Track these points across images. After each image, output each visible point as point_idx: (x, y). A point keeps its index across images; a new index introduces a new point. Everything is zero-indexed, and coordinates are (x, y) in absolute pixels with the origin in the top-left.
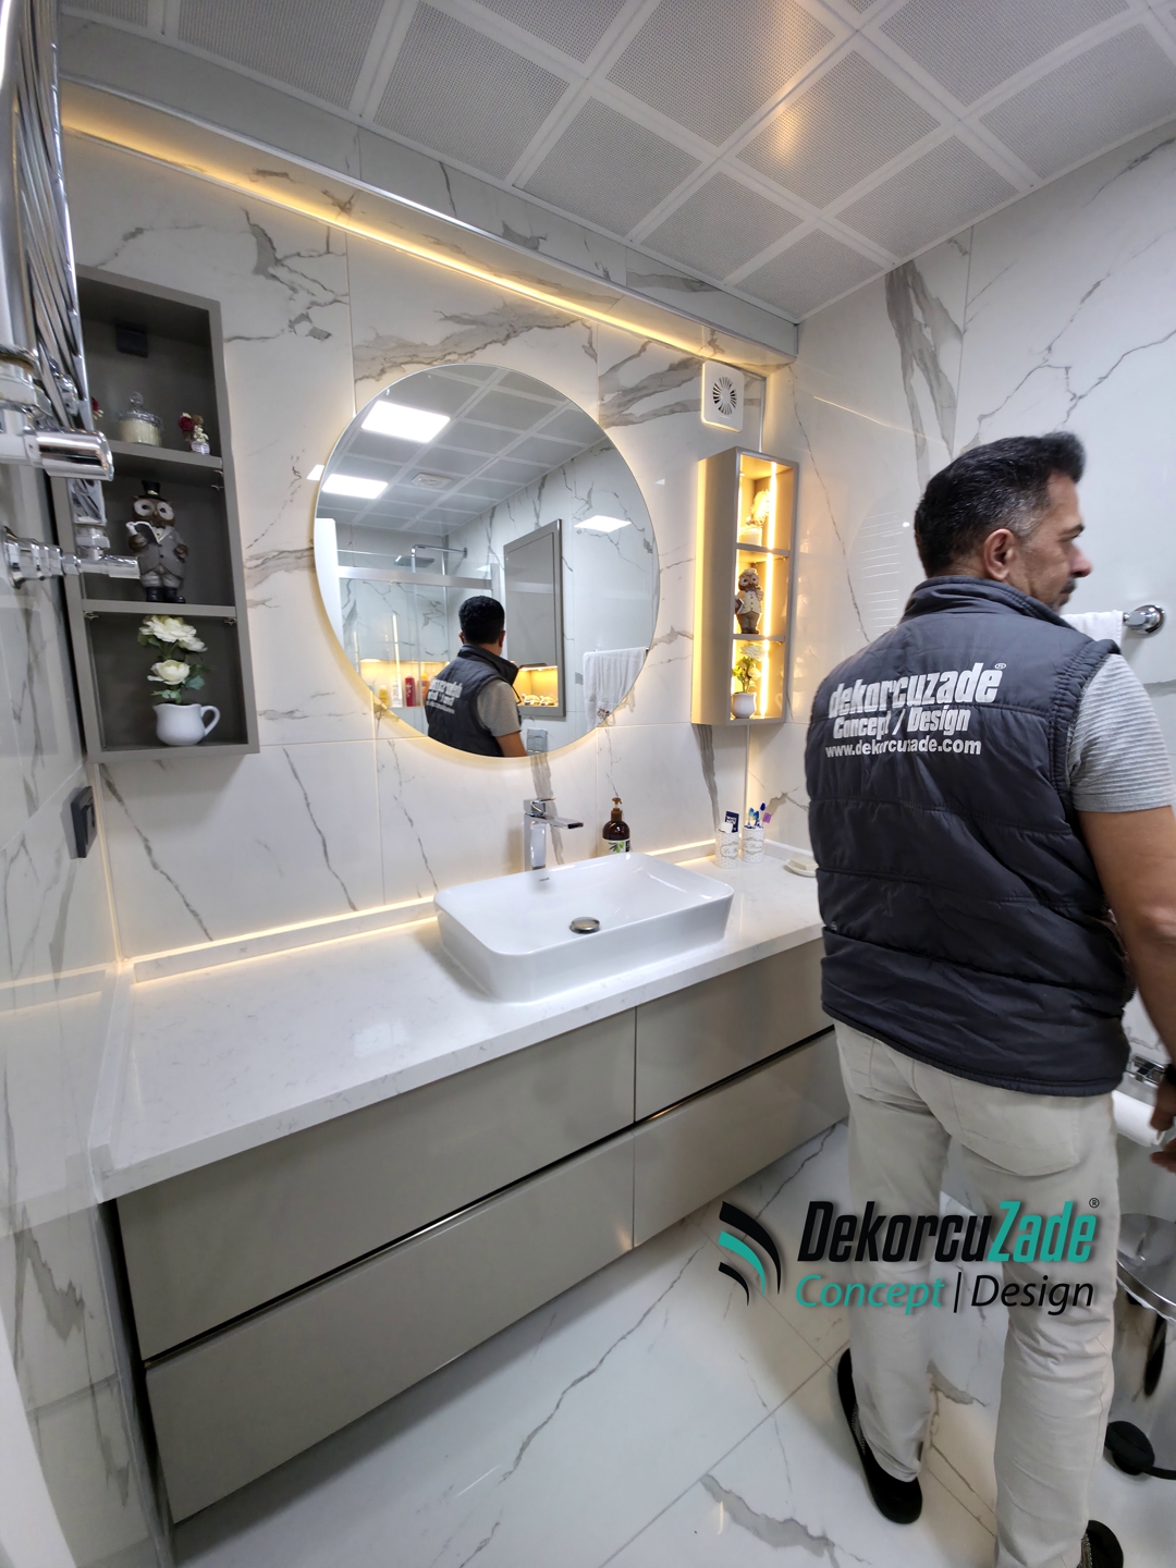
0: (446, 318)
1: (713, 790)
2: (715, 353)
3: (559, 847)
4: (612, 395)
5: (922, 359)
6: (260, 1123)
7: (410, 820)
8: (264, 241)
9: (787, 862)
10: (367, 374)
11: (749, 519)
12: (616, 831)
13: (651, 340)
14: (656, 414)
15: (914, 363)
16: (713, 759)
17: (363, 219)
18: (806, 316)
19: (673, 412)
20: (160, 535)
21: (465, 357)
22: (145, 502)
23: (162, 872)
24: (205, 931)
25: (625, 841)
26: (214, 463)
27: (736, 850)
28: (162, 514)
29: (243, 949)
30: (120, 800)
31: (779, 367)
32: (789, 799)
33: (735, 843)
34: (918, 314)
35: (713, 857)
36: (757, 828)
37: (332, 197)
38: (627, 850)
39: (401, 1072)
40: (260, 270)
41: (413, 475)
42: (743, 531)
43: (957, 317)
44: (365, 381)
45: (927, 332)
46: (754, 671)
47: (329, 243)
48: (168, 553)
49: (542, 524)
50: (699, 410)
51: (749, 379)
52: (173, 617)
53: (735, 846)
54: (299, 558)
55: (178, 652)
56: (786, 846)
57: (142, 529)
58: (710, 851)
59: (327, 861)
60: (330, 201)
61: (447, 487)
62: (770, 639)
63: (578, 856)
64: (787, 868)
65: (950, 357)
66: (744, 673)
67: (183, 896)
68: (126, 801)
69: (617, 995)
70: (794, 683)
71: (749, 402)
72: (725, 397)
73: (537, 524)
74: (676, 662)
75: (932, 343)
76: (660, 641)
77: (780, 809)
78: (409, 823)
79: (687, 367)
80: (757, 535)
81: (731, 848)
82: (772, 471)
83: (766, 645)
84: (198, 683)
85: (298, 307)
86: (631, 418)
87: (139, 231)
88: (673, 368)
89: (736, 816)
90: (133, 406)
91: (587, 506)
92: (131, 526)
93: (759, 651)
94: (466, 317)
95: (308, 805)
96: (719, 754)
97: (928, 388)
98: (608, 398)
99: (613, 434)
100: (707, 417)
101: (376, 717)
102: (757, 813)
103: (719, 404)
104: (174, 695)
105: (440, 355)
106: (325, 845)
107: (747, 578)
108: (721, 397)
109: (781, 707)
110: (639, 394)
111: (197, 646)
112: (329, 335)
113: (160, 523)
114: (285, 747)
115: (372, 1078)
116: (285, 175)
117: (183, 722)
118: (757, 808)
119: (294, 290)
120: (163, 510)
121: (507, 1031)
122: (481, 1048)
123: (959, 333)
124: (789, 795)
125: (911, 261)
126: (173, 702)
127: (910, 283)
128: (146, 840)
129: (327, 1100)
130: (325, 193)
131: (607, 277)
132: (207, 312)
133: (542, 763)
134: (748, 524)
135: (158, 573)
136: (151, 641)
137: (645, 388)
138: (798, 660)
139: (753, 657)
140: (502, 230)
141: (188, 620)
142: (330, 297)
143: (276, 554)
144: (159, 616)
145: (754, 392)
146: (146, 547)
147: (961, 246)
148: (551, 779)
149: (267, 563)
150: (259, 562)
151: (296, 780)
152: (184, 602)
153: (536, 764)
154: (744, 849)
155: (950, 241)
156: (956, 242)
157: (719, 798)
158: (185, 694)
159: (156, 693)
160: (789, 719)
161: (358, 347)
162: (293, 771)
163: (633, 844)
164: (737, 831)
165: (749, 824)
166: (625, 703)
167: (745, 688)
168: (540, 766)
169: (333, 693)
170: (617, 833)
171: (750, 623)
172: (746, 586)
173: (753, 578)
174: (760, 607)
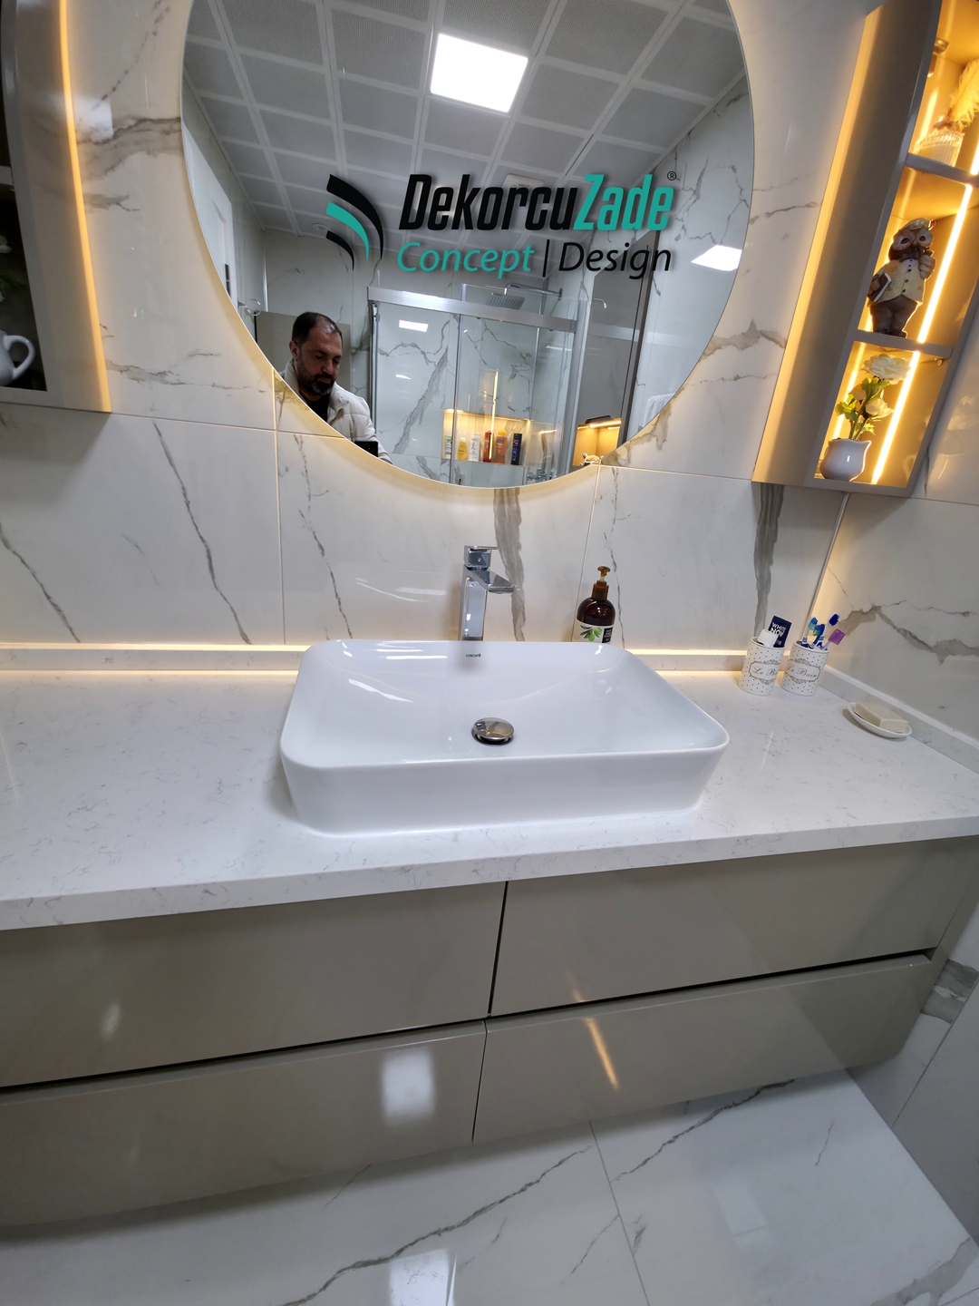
1: (764, 585)
3: (520, 619)
7: (321, 547)
9: (850, 706)
11: (943, 117)
12: (597, 613)
16: (775, 540)
23: (15, 553)
24: (71, 630)
25: (603, 628)
27: (773, 672)
32: (883, 616)
33: (773, 662)
35: (739, 673)
36: (817, 649)
38: (606, 640)
42: (924, 137)
46: (879, 407)
49: (638, 239)
53: (774, 666)
54: (167, 133)
58: (736, 664)
59: (213, 578)
62: (925, 349)
63: (545, 635)
64: (847, 714)
66: (859, 407)
67: (42, 586)
70: (945, 439)
76: (728, 343)
77: (862, 628)
78: (319, 551)
80: (953, 149)
81: (766, 668)
83: (916, 358)
89: (787, 625)
91: (694, 198)
93: (901, 367)
95: (188, 503)
96: (786, 534)
101: (277, 398)
102: (822, 628)
106: (209, 557)
107: (910, 235)
109: (908, 476)
114: (157, 421)
118: (823, 619)
122: (206, 891)
124: (884, 610)
133: (509, 502)
134: (940, 126)
138: (963, 400)
139: (883, 375)
143: (132, 122)
148: (521, 527)
151: (171, 469)
153: (502, 502)
154: (790, 674)
157: (770, 597)
160: (920, 492)
162: (167, 454)
163: (614, 635)
164: (782, 646)
165: (805, 639)
166: (651, 434)
167: (855, 433)
168: (506, 506)
169: (218, 355)
170: (596, 615)
171: (893, 317)
172: (905, 251)
173: (923, 238)
174: (920, 288)
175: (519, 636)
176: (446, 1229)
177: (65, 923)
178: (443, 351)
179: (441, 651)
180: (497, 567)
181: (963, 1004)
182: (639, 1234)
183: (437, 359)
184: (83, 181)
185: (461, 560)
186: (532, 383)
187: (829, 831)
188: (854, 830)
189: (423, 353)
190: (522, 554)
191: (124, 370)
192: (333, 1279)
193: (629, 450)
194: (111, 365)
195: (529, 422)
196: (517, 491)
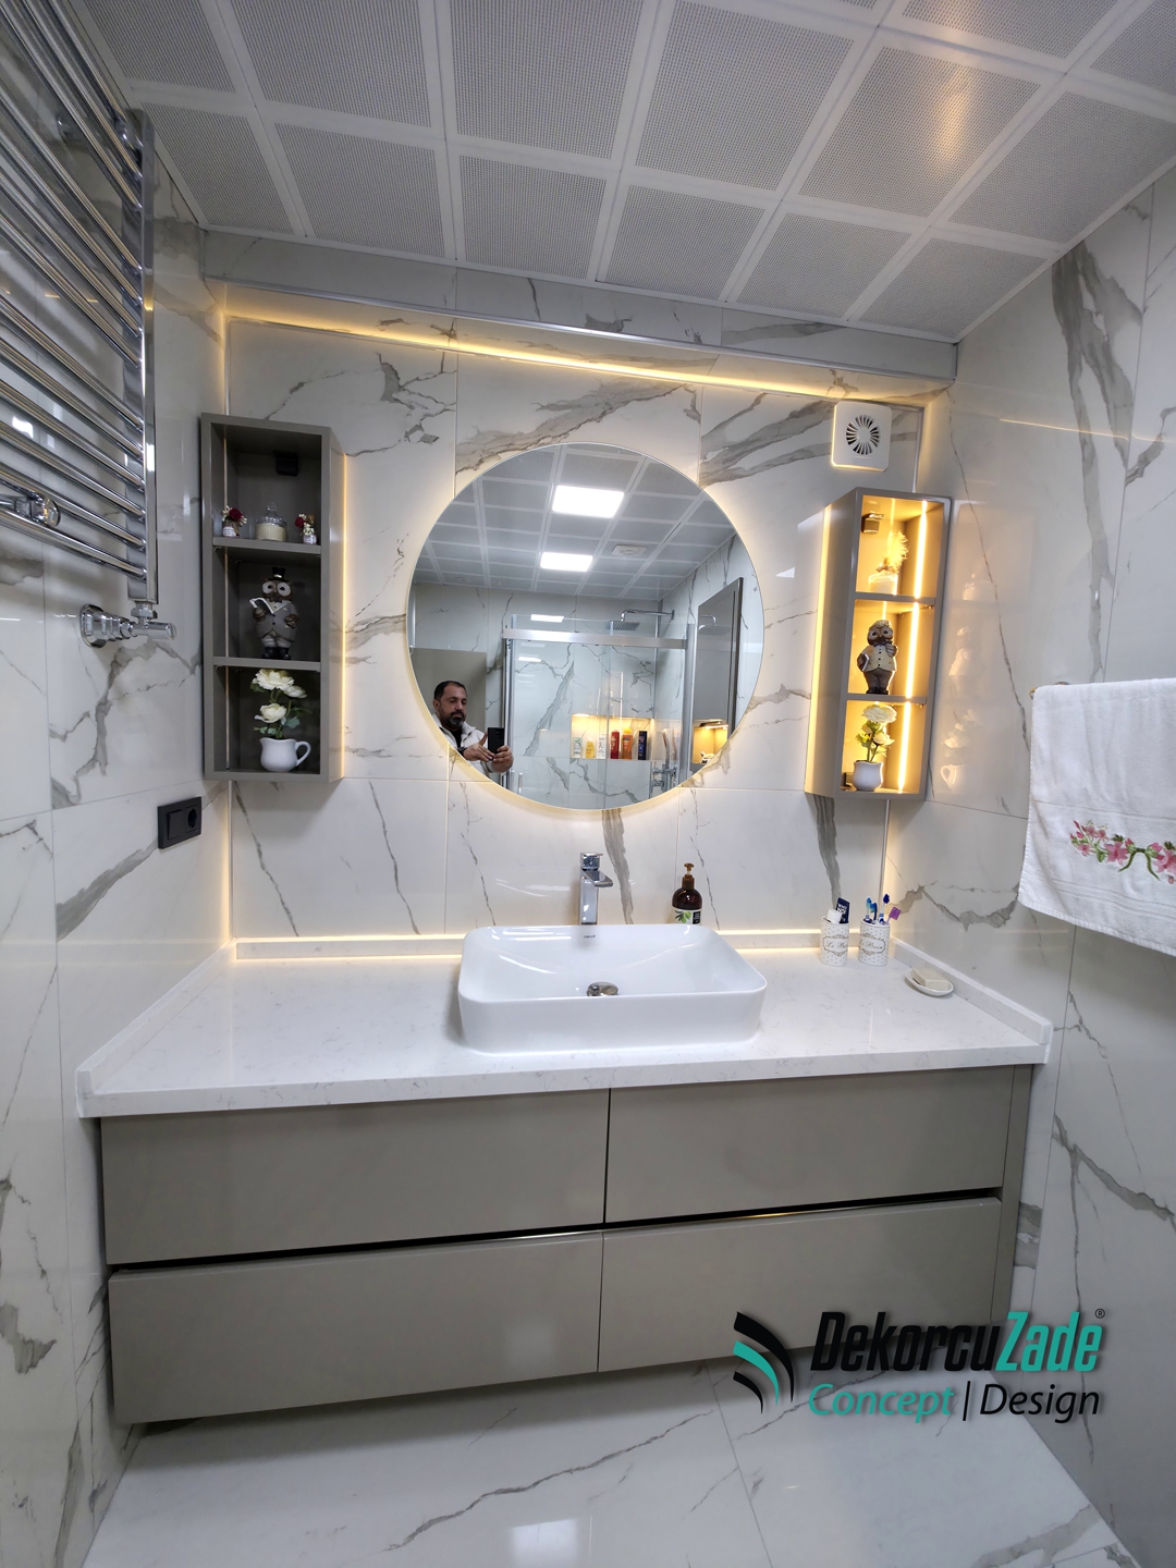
0: (543, 407)
1: (833, 872)
2: (847, 392)
3: (629, 907)
4: (716, 453)
5: (1093, 355)
6: (205, 1092)
7: (475, 858)
8: (391, 372)
9: (910, 973)
10: (466, 466)
11: (881, 565)
12: (687, 900)
13: (765, 393)
14: (769, 465)
15: (1083, 361)
16: (835, 835)
17: (467, 340)
18: (964, 333)
19: (792, 460)
20: (273, 607)
21: (559, 439)
22: (270, 583)
23: (267, 873)
24: (294, 927)
25: (692, 912)
26: (315, 550)
27: (842, 945)
28: (281, 592)
29: (318, 949)
30: (244, 811)
31: (935, 393)
34: (1089, 302)
36: (879, 924)
37: (437, 328)
38: (696, 921)
39: (331, 1084)
40: (387, 397)
41: (611, 547)
43: (1136, 296)
44: (464, 472)
45: (1099, 321)
46: (885, 738)
47: (443, 366)
48: (279, 621)
49: (728, 583)
50: (829, 454)
51: (898, 413)
52: (276, 670)
53: (841, 940)
54: (397, 622)
55: (279, 697)
56: (920, 953)
57: (260, 603)
58: (814, 941)
59: (397, 885)
60: (439, 332)
61: (646, 554)
62: (913, 701)
63: (648, 919)
64: (907, 981)
65: (1128, 346)
66: (868, 738)
67: (280, 895)
68: (247, 810)
69: (581, 1070)
71: (899, 437)
72: (863, 436)
73: (725, 583)
74: (786, 725)
75: (1105, 334)
76: (766, 700)
77: (916, 904)
78: (474, 861)
79: (817, 411)
80: (894, 585)
81: (836, 942)
82: (921, 510)
83: (908, 708)
84: (295, 722)
85: (414, 422)
86: (739, 472)
87: (301, 385)
88: (794, 415)
89: (848, 905)
90: (268, 514)
92: (253, 603)
94: (563, 403)
95: (385, 833)
96: (842, 831)
97: (1098, 387)
98: (711, 456)
99: (716, 494)
100: (840, 459)
101: (450, 761)
102: (875, 906)
103: (854, 445)
104: (271, 731)
105: (534, 440)
106: (396, 869)
107: (877, 631)
108: (858, 437)
110: (750, 447)
111: (296, 692)
112: (437, 438)
113: (276, 597)
114: (372, 781)
115: (305, 1081)
116: (400, 320)
117: (279, 753)
119: (411, 407)
120: (283, 589)
121: (447, 1075)
123: (1138, 314)
124: (926, 889)
125: (1082, 242)
126: (273, 737)
127: (1080, 266)
128: (259, 845)
129: (263, 1090)
130: (432, 327)
131: (698, 341)
132: (320, 437)
133: (614, 818)
134: (878, 571)
135: (272, 637)
136: (257, 689)
137: (757, 440)
140: (585, 322)
141: (291, 673)
142: (441, 407)
143: (378, 620)
144: (268, 670)
145: (909, 424)
146: (264, 617)
147: (1139, 212)
148: (624, 835)
149: (368, 628)
150: (365, 626)
151: (377, 810)
152: (289, 659)
153: (609, 818)
154: (862, 947)
155: (1126, 208)
156: (1134, 208)
157: (837, 883)
158: (280, 731)
159: (256, 729)
160: (931, 797)
161: (461, 444)
162: (376, 801)
163: (703, 917)
164: (847, 922)
165: (868, 917)
166: (718, 763)
167: (871, 755)
168: (612, 821)
169: (415, 737)
170: (687, 901)
171: (879, 680)
172: (875, 640)
173: (886, 632)
174: (891, 663)
175: (628, 921)
176: (578, 1469)
177: (332, 1103)
178: (569, 665)
179: (564, 934)
180: (606, 867)
181: (1038, 1245)
182: (756, 1485)
183: (564, 672)
184: (347, 650)
185: (579, 864)
186: (653, 687)
187: (851, 1057)
188: (872, 1057)
189: (551, 668)
190: (626, 856)
191: (355, 751)
192: (478, 1501)
193: (702, 776)
194: (348, 749)
195: (653, 720)
196: (619, 810)
